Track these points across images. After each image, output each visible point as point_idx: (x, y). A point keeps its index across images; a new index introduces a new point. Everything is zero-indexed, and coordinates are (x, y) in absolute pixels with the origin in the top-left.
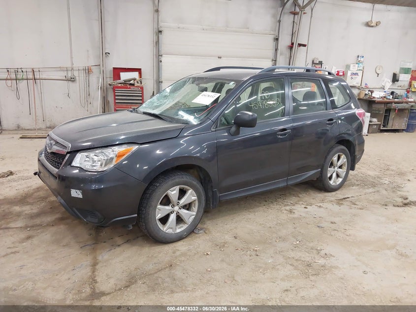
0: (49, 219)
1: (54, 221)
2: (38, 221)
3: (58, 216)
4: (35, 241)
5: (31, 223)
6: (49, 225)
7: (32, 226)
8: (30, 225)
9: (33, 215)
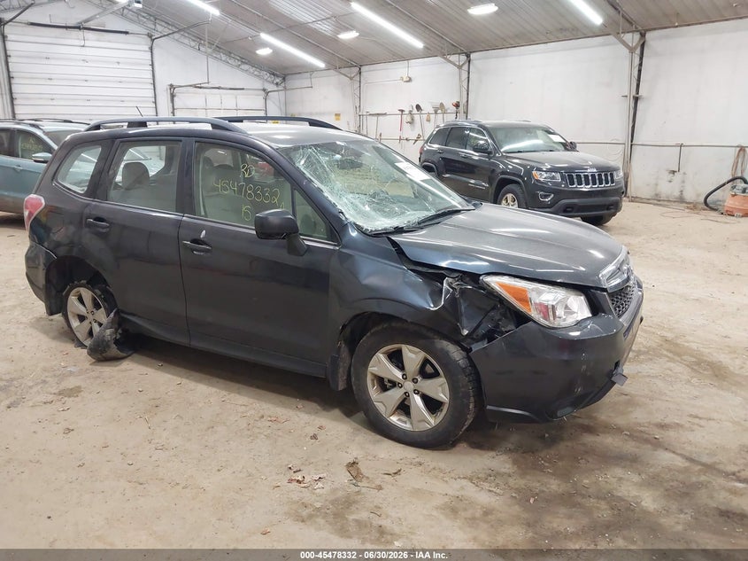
0: (608, 441)
1: (604, 432)
2: (630, 447)
3: (589, 439)
4: (658, 418)
5: (645, 451)
6: (619, 430)
7: (647, 441)
8: (649, 446)
9: (628, 463)
